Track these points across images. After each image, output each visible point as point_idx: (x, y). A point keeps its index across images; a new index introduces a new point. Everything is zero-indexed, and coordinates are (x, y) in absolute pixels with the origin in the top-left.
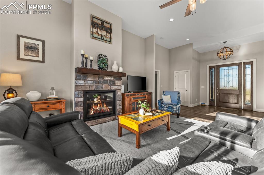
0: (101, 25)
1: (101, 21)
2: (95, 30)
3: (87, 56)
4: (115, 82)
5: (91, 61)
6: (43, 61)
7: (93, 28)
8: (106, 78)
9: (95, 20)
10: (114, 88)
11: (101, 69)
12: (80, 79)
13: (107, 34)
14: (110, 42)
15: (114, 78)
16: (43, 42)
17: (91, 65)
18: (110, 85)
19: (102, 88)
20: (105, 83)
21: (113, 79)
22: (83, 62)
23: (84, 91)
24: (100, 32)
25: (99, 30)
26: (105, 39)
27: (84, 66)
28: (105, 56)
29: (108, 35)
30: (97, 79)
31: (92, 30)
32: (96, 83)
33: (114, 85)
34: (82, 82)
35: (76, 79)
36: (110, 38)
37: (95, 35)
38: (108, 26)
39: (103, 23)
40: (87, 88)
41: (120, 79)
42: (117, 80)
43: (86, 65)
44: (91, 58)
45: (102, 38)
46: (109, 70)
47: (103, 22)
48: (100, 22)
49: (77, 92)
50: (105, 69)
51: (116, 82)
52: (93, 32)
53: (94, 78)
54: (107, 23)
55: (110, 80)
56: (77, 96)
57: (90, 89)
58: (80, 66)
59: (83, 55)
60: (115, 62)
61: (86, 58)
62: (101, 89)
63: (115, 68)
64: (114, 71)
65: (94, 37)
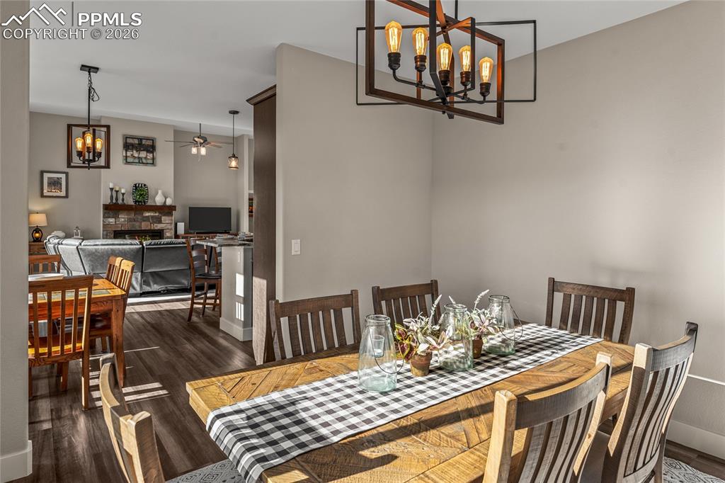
0: (139, 144)
1: (138, 139)
2: (129, 154)
3: (117, 189)
4: (161, 218)
5: (123, 194)
6: (67, 196)
7: (126, 151)
8: (147, 214)
9: (130, 141)
10: (159, 226)
11: (139, 202)
12: (109, 217)
13: (148, 154)
14: (153, 164)
15: (160, 213)
16: (67, 174)
17: (123, 200)
18: (154, 223)
19: (140, 227)
20: (144, 221)
21: (157, 214)
22: (112, 197)
23: (115, 231)
24: (136, 155)
25: (135, 151)
26: (144, 161)
27: (114, 201)
28: (145, 185)
29: (150, 156)
30: (132, 216)
31: (124, 155)
32: (130, 220)
33: (160, 222)
34: (112, 220)
35: (104, 217)
36: (153, 159)
37: (130, 160)
38: (150, 143)
39: (141, 141)
40: (118, 227)
41: (170, 214)
42: (164, 215)
43: (117, 199)
44: (123, 191)
45: (140, 161)
46: (150, 203)
47: (140, 139)
48: (136, 141)
49: (105, 233)
50: (144, 202)
51: (163, 218)
52: (126, 157)
53: (127, 215)
54: (147, 139)
55: (152, 217)
56: (105, 237)
57: (123, 229)
58: (108, 202)
59: (112, 189)
60: (160, 192)
61: (117, 192)
62: (139, 229)
63: (159, 200)
64: (158, 204)
65: (127, 163)
